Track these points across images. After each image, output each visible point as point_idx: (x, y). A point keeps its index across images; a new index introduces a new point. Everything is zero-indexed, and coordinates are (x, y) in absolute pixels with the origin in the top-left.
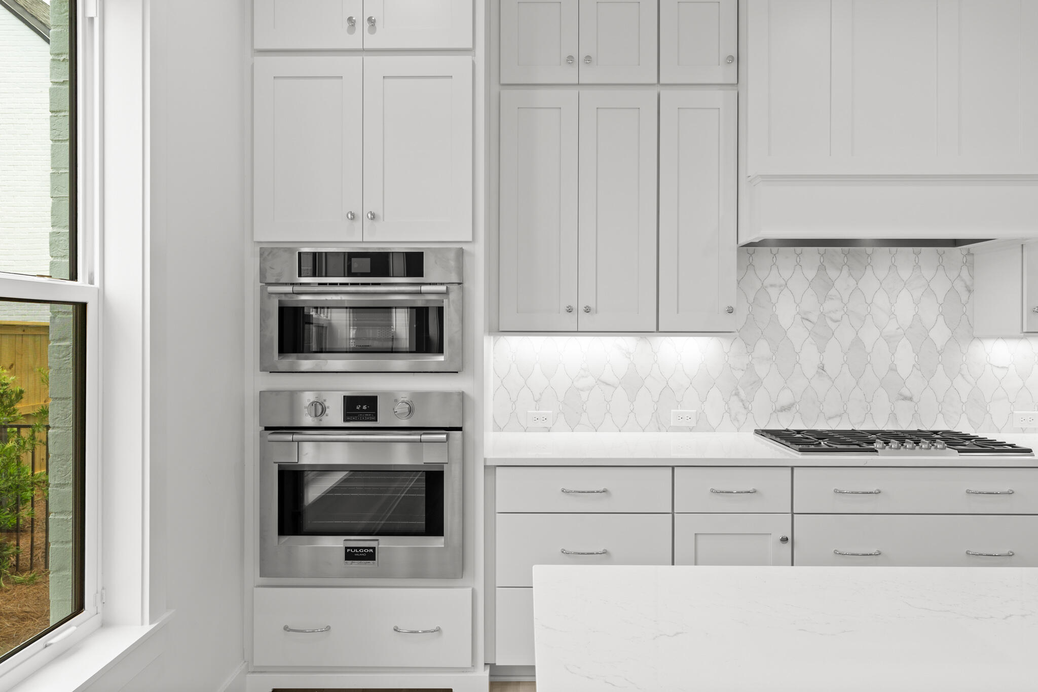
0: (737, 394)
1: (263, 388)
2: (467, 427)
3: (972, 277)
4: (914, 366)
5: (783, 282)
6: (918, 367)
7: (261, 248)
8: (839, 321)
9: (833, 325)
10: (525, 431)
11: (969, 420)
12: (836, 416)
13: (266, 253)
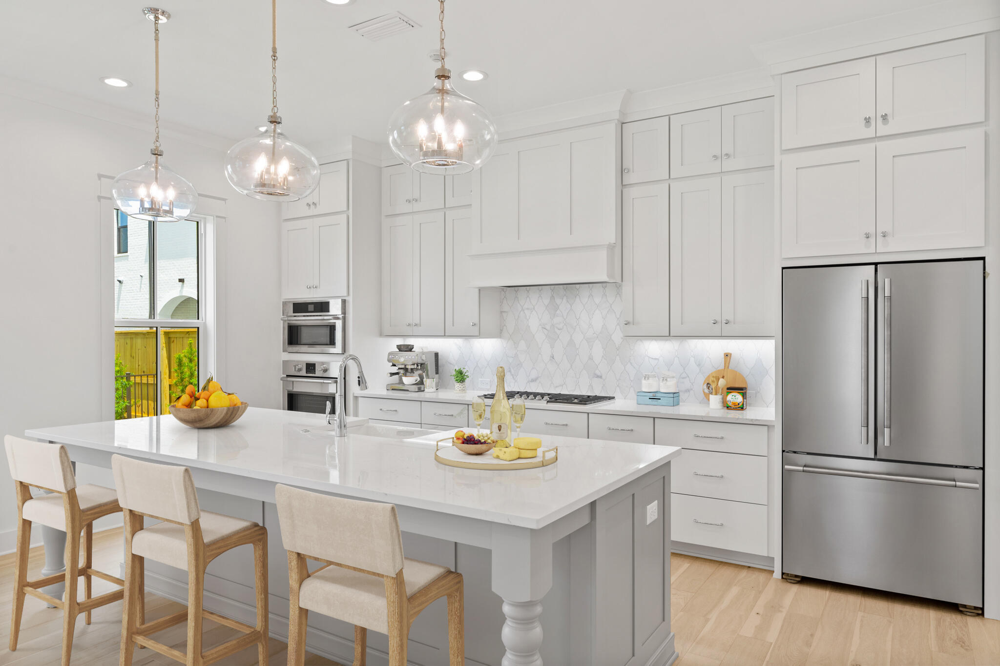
1: (285, 359)
5: (532, 307)
6: (605, 357)
7: (283, 302)
8: (561, 329)
9: (558, 332)
12: (560, 386)
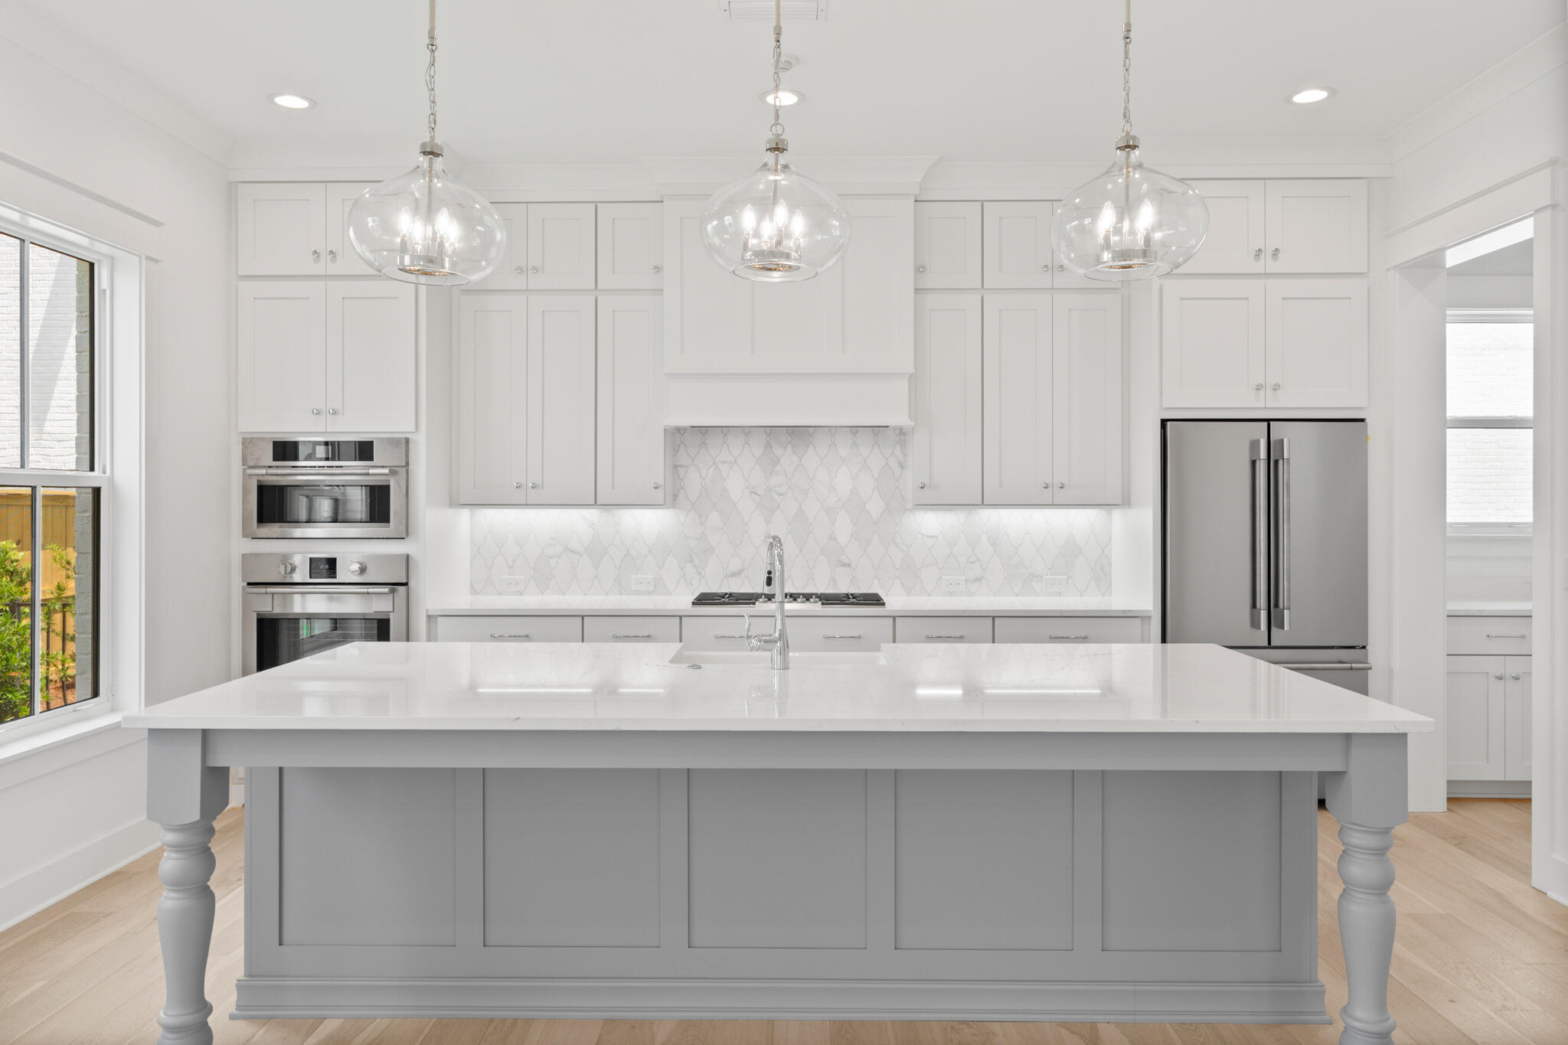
0: (691, 561)
1: (247, 551)
2: (412, 583)
3: (905, 455)
4: (852, 535)
5: (733, 459)
6: (855, 536)
7: (243, 438)
8: (783, 494)
9: (778, 498)
10: (500, 594)
11: (902, 584)
13: (247, 443)
